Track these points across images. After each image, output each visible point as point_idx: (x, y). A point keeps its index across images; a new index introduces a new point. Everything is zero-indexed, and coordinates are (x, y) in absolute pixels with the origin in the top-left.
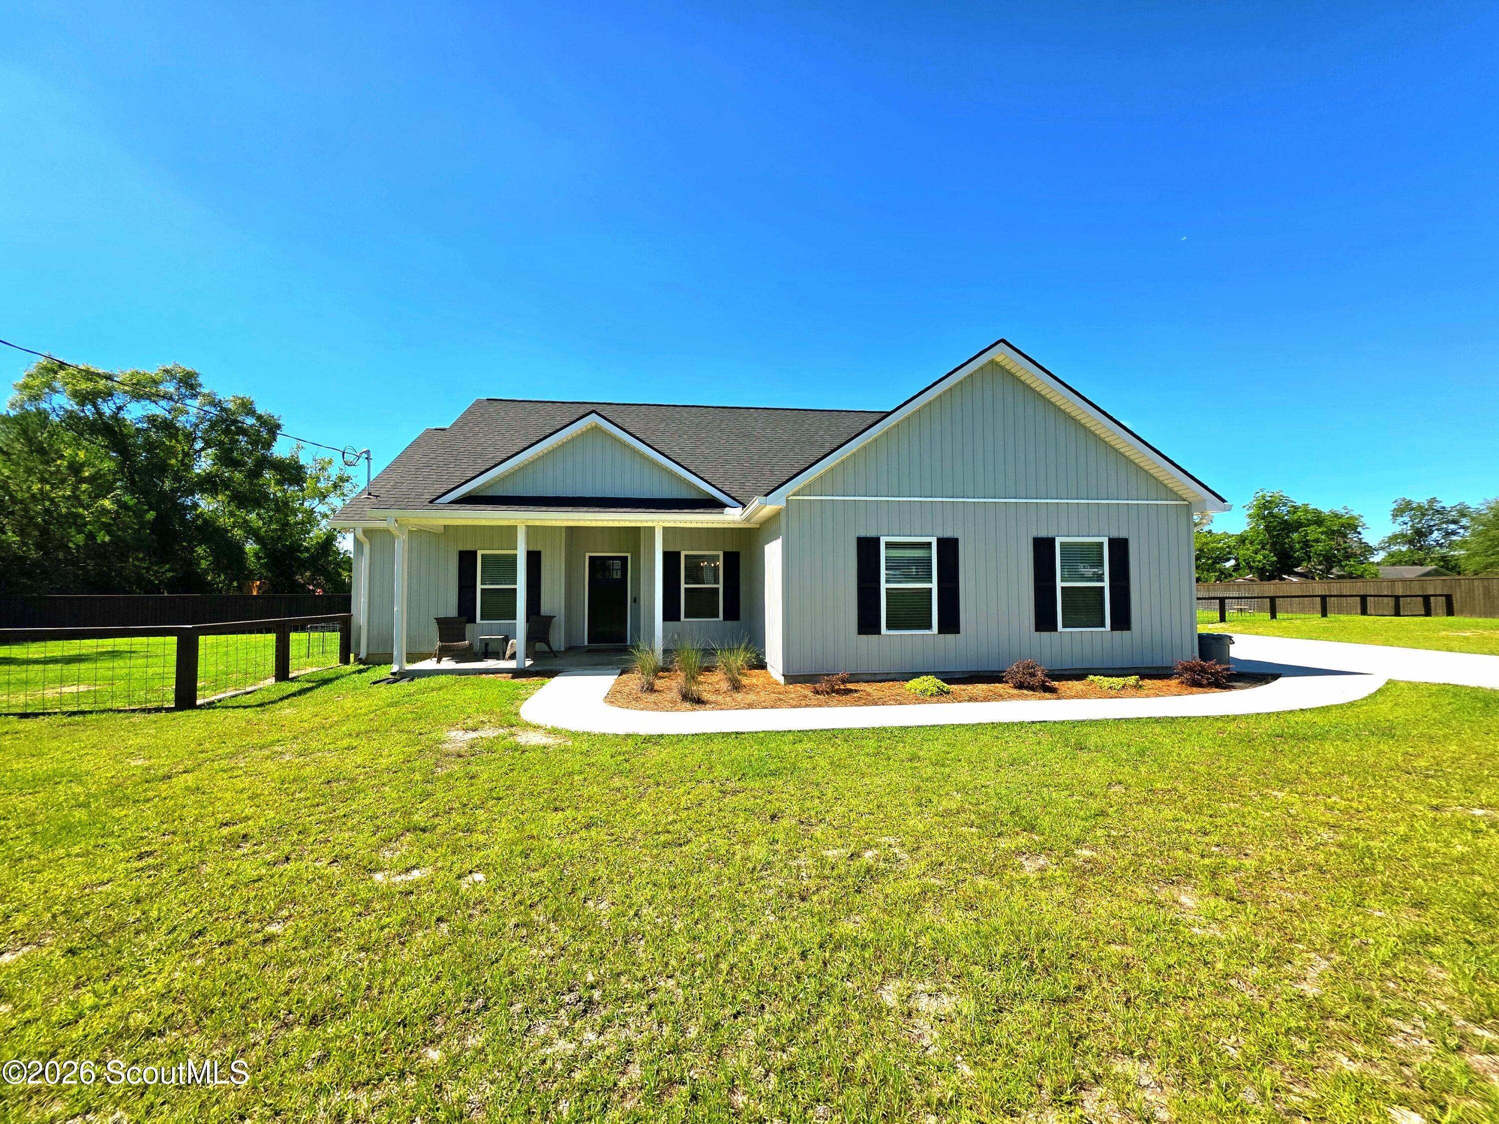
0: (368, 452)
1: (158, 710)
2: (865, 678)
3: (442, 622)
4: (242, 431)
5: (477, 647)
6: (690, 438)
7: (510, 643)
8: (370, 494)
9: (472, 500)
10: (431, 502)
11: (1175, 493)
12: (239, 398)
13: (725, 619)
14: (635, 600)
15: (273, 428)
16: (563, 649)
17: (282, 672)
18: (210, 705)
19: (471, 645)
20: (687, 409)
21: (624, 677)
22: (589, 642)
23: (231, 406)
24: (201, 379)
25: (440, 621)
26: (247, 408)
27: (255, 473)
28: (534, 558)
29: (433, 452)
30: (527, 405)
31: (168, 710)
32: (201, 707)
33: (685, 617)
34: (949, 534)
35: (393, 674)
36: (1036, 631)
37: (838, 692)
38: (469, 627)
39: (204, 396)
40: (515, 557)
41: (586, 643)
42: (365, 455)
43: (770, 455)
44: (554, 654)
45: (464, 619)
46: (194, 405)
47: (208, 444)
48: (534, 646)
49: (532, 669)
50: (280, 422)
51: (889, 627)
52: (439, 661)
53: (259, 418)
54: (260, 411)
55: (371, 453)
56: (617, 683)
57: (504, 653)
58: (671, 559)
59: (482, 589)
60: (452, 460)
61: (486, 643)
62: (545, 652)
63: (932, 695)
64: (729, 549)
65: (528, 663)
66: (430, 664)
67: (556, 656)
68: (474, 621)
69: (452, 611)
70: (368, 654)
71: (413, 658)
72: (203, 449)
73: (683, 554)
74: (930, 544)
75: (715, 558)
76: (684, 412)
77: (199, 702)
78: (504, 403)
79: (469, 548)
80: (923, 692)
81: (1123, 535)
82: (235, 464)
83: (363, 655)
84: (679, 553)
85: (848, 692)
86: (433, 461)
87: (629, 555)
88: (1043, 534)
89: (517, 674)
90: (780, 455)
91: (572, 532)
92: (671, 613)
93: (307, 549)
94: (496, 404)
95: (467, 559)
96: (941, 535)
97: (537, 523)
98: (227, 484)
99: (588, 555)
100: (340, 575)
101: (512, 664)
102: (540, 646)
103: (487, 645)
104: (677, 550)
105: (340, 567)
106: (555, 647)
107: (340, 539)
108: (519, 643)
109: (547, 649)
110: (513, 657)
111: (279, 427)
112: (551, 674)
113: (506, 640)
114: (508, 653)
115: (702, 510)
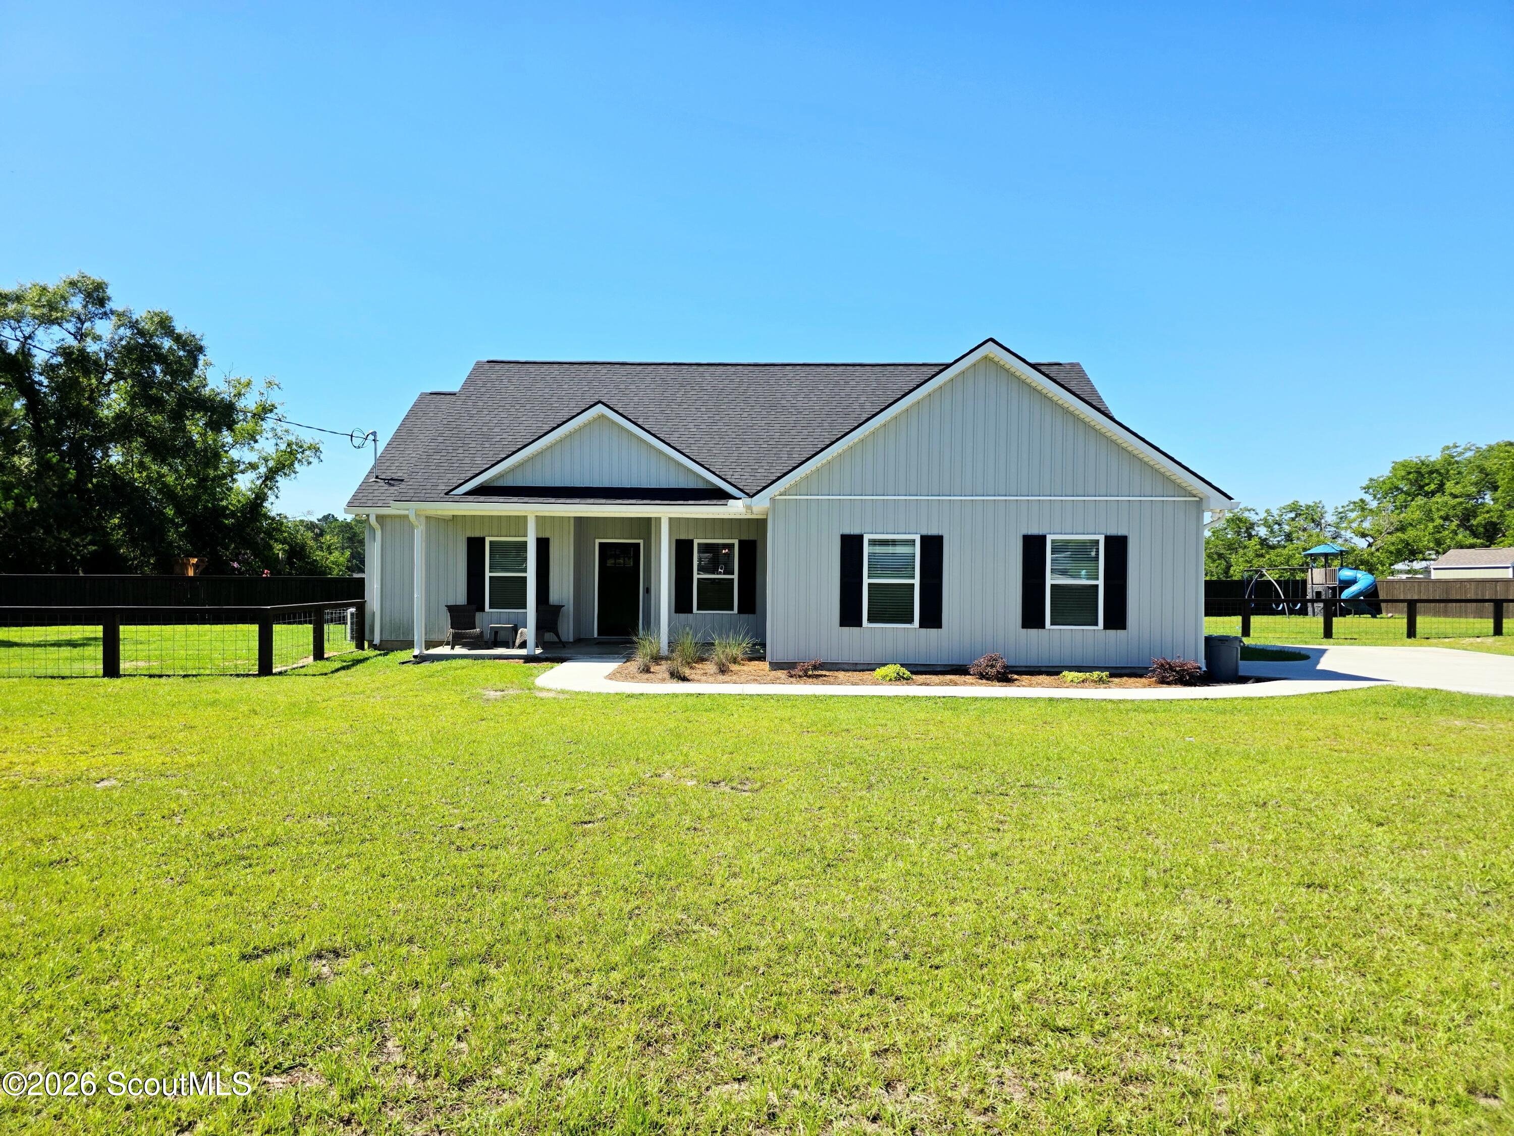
0: (374, 434)
1: (248, 675)
2: (846, 667)
3: (453, 610)
4: (161, 359)
5: (488, 635)
6: (708, 410)
7: (519, 632)
8: (377, 477)
9: (485, 491)
10: (447, 494)
11: (1184, 489)
12: (156, 314)
13: (740, 611)
14: (648, 590)
15: (194, 350)
16: (571, 640)
17: (319, 654)
18: (280, 673)
19: (482, 632)
20: (712, 369)
21: (628, 664)
22: (599, 634)
23: (147, 326)
24: (109, 292)
25: (452, 609)
26: (165, 325)
27: (177, 416)
28: (543, 545)
29: (441, 435)
30: (532, 368)
31: (254, 675)
32: (276, 674)
33: (698, 609)
34: (933, 531)
35: (415, 657)
36: (1023, 627)
37: (810, 677)
38: (478, 615)
39: (119, 315)
40: (524, 545)
41: (596, 635)
42: (373, 437)
43: (793, 432)
44: (564, 645)
45: (474, 607)
46: (104, 328)
47: (119, 375)
48: (543, 635)
49: (543, 656)
50: (202, 343)
51: (870, 620)
52: (453, 648)
53: (178, 339)
54: (179, 330)
55: (378, 434)
56: (619, 667)
57: (514, 642)
58: (683, 549)
59: (490, 577)
60: (459, 443)
61: (496, 632)
62: (553, 643)
63: (890, 680)
64: (745, 537)
65: (538, 651)
66: (445, 650)
67: (564, 647)
68: (482, 609)
69: (460, 597)
70: (381, 641)
71: (430, 644)
72: (111, 382)
73: (696, 542)
74: (914, 541)
75: (730, 547)
76: (708, 372)
77: (274, 671)
78: (507, 366)
79: (477, 534)
80: (884, 677)
81: (1121, 532)
82: (156, 404)
83: (377, 641)
84: (691, 542)
85: (818, 676)
86: (442, 446)
87: (641, 542)
88: (1034, 531)
89: (528, 659)
90: (805, 432)
91: (580, 522)
92: (682, 604)
93: (233, 514)
94: (498, 367)
95: (475, 546)
96: (925, 533)
97: (547, 514)
98: (142, 429)
99: (597, 541)
100: (271, 548)
101: (523, 652)
102: (549, 637)
103: (496, 633)
104: (690, 538)
105: (271, 537)
106: (564, 639)
107: (271, 498)
108: (529, 632)
109: (556, 639)
110: (523, 645)
111: (201, 349)
112: (562, 660)
113: (515, 630)
114: (518, 642)
115: (706, 502)
